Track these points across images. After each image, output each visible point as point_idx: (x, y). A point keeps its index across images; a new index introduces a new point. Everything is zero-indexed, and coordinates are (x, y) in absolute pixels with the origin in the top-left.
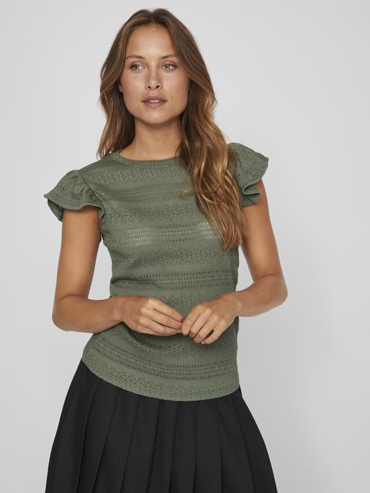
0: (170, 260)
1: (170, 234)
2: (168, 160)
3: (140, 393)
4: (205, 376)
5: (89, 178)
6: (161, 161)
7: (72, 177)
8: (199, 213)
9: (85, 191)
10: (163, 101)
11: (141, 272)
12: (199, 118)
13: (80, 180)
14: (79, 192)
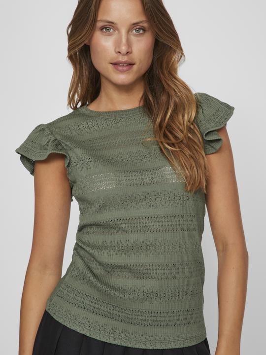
0: (134, 204)
1: (134, 178)
2: (132, 110)
3: (104, 340)
4: (170, 323)
5: (56, 130)
6: (125, 111)
7: (40, 130)
8: (162, 158)
9: (51, 141)
10: (131, 64)
11: (105, 217)
12: (163, 74)
13: (47, 132)
14: (46, 143)
